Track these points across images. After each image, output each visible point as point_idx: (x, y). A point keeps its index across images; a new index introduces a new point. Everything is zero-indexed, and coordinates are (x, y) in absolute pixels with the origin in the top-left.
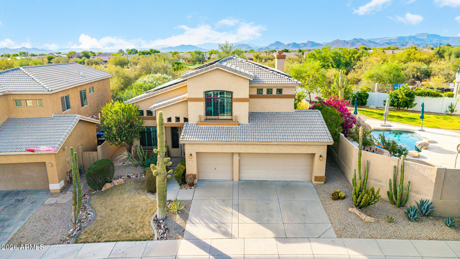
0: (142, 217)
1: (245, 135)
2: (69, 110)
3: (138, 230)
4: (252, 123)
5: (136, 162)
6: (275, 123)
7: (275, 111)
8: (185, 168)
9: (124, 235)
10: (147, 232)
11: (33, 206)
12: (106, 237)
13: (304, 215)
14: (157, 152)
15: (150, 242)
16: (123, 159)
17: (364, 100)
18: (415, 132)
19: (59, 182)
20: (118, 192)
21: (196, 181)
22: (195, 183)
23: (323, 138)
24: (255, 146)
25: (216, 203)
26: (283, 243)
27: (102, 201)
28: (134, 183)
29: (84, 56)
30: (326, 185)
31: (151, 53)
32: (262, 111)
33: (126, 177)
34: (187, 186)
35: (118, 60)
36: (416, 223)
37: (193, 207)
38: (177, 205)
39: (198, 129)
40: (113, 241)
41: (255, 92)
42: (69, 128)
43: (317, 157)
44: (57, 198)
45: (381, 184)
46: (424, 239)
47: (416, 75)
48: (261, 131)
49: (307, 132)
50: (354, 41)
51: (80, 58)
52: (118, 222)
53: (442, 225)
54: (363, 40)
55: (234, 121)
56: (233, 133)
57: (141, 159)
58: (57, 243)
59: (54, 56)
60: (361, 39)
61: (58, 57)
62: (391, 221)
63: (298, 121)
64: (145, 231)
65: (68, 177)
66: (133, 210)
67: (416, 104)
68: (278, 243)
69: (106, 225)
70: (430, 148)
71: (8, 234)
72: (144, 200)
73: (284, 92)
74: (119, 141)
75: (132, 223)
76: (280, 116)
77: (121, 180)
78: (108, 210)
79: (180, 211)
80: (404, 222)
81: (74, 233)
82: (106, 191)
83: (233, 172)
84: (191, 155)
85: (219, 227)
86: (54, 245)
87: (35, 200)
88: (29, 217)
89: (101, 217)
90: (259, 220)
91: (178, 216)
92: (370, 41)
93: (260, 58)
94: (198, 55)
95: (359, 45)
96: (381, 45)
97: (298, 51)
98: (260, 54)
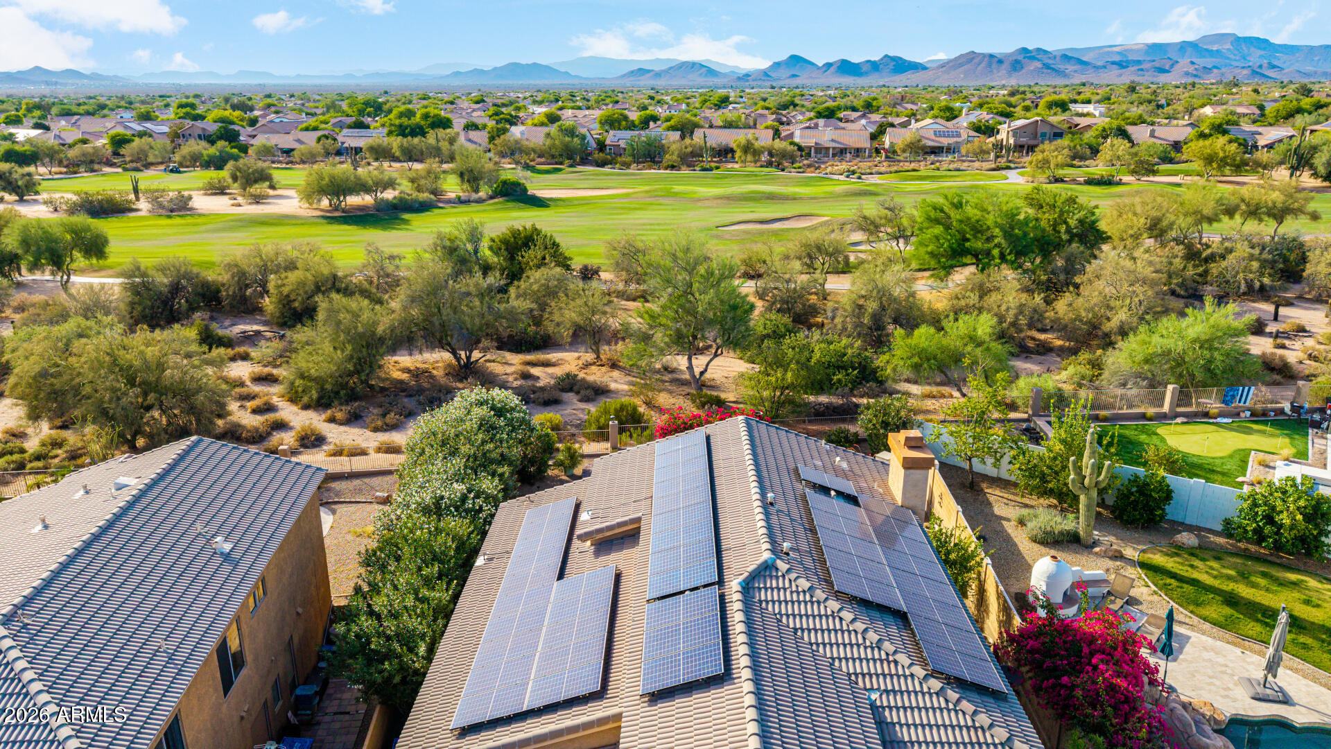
17: (1158, 513)
29: (222, 136)
50: (1020, 58)
51: (212, 143)
54: (1045, 52)
59: (130, 133)
60: (1039, 50)
61: (145, 137)
92: (1066, 57)
93: (755, 150)
94: (567, 139)
95: (1034, 70)
96: (1097, 68)
97: (863, 107)
98: (757, 139)
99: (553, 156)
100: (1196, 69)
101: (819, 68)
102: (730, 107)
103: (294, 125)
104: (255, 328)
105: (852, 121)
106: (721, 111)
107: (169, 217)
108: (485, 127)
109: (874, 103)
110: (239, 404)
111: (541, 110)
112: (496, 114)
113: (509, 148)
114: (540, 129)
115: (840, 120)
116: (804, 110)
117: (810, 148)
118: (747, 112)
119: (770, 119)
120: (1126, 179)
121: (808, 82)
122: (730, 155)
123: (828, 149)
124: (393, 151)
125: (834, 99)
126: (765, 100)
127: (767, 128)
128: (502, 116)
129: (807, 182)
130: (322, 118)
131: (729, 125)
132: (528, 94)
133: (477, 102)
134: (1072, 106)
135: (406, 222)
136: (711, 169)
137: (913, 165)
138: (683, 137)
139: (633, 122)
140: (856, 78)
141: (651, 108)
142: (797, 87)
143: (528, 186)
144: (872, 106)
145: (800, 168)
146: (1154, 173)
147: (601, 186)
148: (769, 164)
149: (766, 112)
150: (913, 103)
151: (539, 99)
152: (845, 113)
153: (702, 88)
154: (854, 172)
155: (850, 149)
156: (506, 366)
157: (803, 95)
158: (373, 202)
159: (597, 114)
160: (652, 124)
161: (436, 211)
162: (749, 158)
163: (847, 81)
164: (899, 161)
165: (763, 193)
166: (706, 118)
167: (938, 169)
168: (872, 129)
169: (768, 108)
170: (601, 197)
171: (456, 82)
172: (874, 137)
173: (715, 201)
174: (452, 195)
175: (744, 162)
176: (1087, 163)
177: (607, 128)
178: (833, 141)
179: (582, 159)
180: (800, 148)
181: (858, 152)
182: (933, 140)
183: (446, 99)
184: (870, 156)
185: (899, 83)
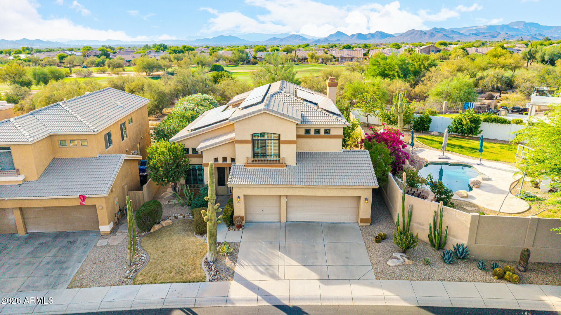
0: (194, 259)
1: (292, 178)
2: (112, 146)
3: (191, 272)
4: (299, 165)
5: (181, 201)
6: (322, 165)
7: (323, 151)
8: (233, 211)
9: (178, 277)
10: (199, 274)
11: (85, 248)
12: (161, 279)
13: (347, 258)
14: (207, 200)
15: (202, 283)
16: (168, 197)
17: (426, 126)
18: (473, 166)
19: (109, 224)
20: (168, 233)
21: (244, 222)
22: (243, 224)
23: (369, 181)
24: (302, 189)
25: (264, 245)
26: (326, 284)
27: (153, 243)
28: (182, 224)
29: (103, 55)
30: (371, 227)
31: (184, 50)
32: (309, 151)
33: (174, 218)
34: (234, 227)
35: (145, 63)
36: (451, 266)
37: (241, 249)
38: (226, 248)
39: (245, 172)
40: (168, 283)
41: (303, 132)
42: (116, 170)
43: (362, 200)
44: (107, 240)
45: (423, 227)
46: (455, 281)
47: (495, 87)
48: (308, 174)
49: (354, 174)
50: (434, 32)
51: (99, 56)
52: (171, 264)
53: (475, 267)
54: (444, 29)
55: (281, 162)
56: (280, 176)
57: (188, 198)
58: (116, 284)
59: (66, 54)
60: (442, 29)
61: (72, 56)
62: (428, 264)
63: (345, 162)
64: (197, 274)
65: (116, 218)
66: (183, 252)
67: (482, 131)
68: (321, 284)
69: (160, 267)
70: (482, 186)
71: (69, 275)
72: (194, 242)
73: (332, 133)
74: (166, 181)
75: (184, 266)
76: (328, 157)
77: (169, 221)
78: (160, 252)
79: (229, 253)
80: (440, 265)
81: (131, 275)
82: (154, 232)
83: (280, 214)
84: (239, 197)
85: (267, 269)
86: (114, 287)
87: (86, 242)
88: (85, 259)
89: (154, 259)
90: (304, 263)
91: (227, 258)
92: (453, 32)
93: (316, 58)
94: (241, 54)
95: (439, 36)
96: (466, 36)
97: (363, 47)
98: (317, 53)
99: (235, 61)
100: (508, 36)
101: (349, 37)
103: (131, 52)
105: (358, 50)
112: (213, 49)
113: (217, 58)
114: (230, 51)
115: (353, 50)
117: (338, 58)
121: (344, 42)
122: (306, 60)
123: (346, 58)
134: (449, 45)
136: (298, 64)
138: (287, 54)
140: (364, 41)
143: (225, 68)
144: (367, 46)
145: (333, 63)
148: (322, 63)
150: (384, 45)
155: (355, 58)
158: (163, 73)
162: (314, 60)
165: (317, 69)
166: (298, 49)
171: (198, 44)
172: (365, 54)
175: (312, 62)
177: (257, 52)
178: (348, 55)
179: (247, 62)
180: (335, 58)
181: (358, 59)
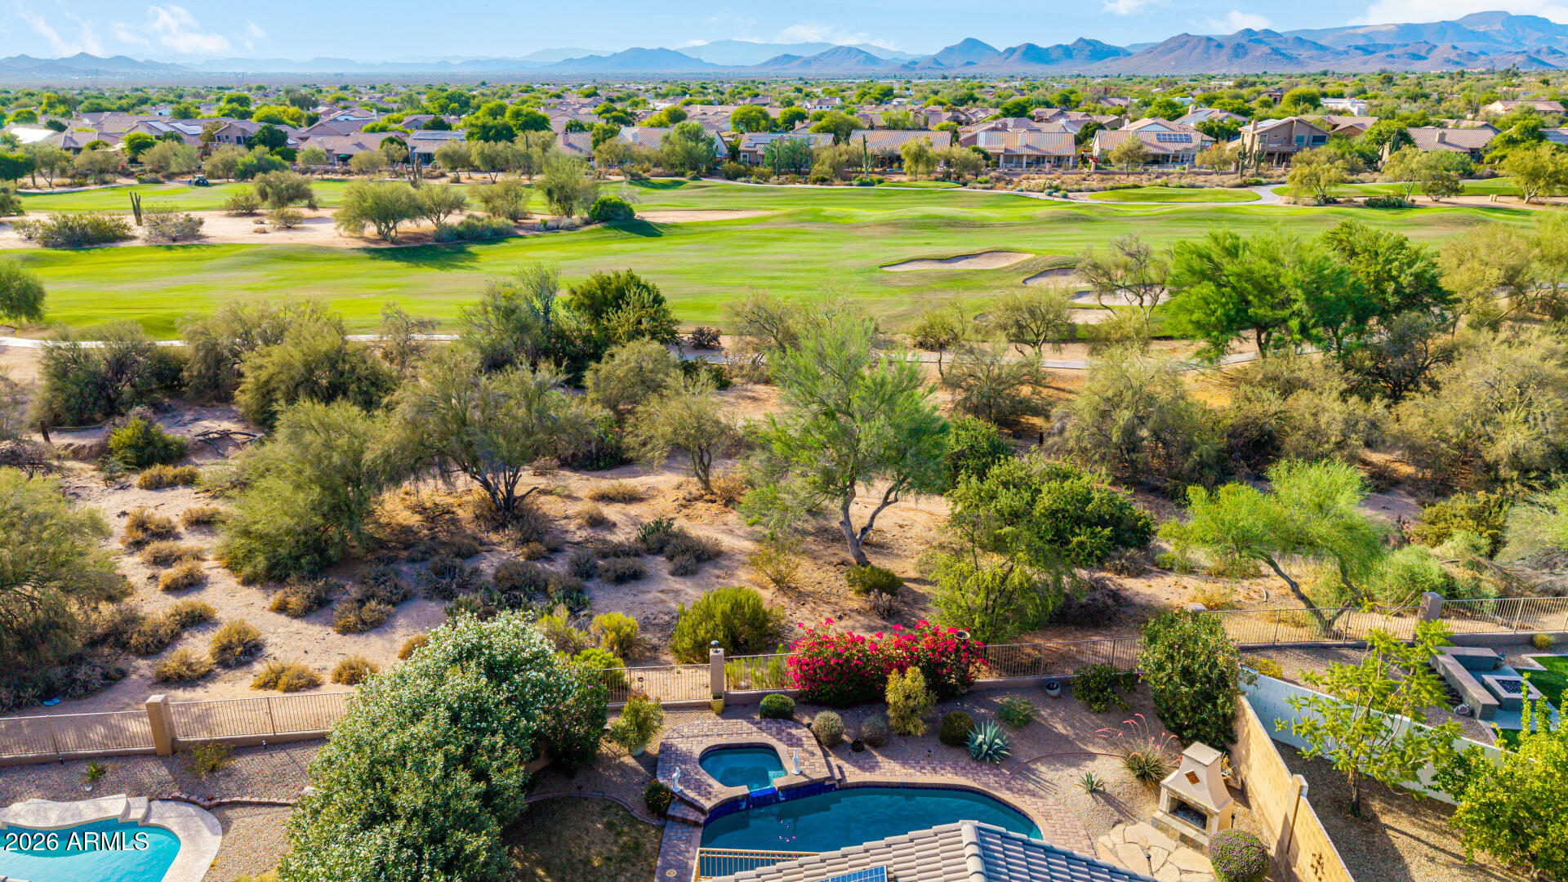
29: (262, 140)
35: (370, 202)
50: (1244, 41)
51: (251, 144)
54: (1275, 34)
59: (154, 134)
60: (1268, 32)
61: (166, 144)
92: (1299, 40)
93: (928, 159)
94: (690, 144)
95: (1261, 56)
96: (1338, 54)
97: (1059, 102)
98: (931, 145)
99: (673, 166)
100: (1459, 55)
101: (1000, 54)
102: (895, 102)
103: (357, 125)
104: (226, 425)
105: (1047, 120)
106: (883, 107)
107: (169, 248)
108: (591, 127)
109: (1073, 98)
110: (149, 572)
111: (664, 106)
112: (607, 111)
113: (617, 156)
114: (657, 130)
115: (1032, 118)
116: (986, 105)
117: (998, 155)
118: (916, 108)
119: (945, 118)
120: (1421, 199)
121: (986, 71)
122: (896, 165)
123: (1021, 156)
124: (472, 159)
125: (1021, 92)
126: (936, 93)
127: (942, 129)
128: (614, 113)
129: (998, 203)
130: (395, 115)
131: (894, 126)
132: (650, 86)
133: (588, 96)
134: (1323, 101)
135: (473, 257)
136: (872, 184)
137: (1132, 180)
138: (836, 142)
139: (774, 121)
140: (1044, 66)
141: (797, 103)
142: (974, 77)
143: (635, 207)
144: (1070, 101)
145: (986, 182)
146: (1458, 191)
147: (729, 206)
148: (947, 177)
149: (939, 108)
150: (1120, 97)
151: (663, 91)
152: (1038, 110)
153: (859, 77)
154: (1057, 189)
155: (1050, 157)
156: (569, 503)
157: (982, 87)
158: (434, 228)
159: (731, 110)
160: (798, 124)
161: (514, 241)
162: (921, 168)
163: (1035, 69)
164: (1114, 173)
165: (942, 217)
166: (865, 116)
167: (1167, 186)
168: (1076, 131)
169: (941, 104)
170: (729, 222)
171: (569, 71)
172: (1079, 141)
173: (879, 229)
174: (537, 219)
175: (915, 173)
176: (1361, 176)
177: (742, 128)
178: (1027, 146)
179: (709, 169)
180: (986, 157)
181: (1059, 161)
182: (1155, 147)
183: (552, 92)
184: (1075, 167)
185: (1097, 73)
